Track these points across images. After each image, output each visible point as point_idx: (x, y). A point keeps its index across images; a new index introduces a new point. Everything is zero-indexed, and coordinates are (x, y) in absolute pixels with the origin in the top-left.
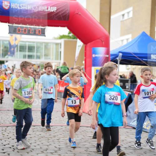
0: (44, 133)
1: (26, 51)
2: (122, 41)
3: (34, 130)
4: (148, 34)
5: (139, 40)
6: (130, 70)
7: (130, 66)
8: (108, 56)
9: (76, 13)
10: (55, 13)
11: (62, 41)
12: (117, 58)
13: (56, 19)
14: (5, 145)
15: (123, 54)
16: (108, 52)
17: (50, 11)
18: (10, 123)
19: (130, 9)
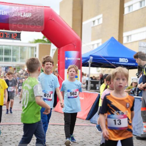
0: (19, 131)
1: (3, 54)
2: (93, 45)
3: (10, 129)
4: (117, 39)
5: (108, 44)
6: (100, 73)
7: (100, 69)
8: (79, 59)
9: (49, 19)
11: (37, 45)
12: (89, 61)
15: (94, 57)
16: (79, 55)
19: (100, 16)
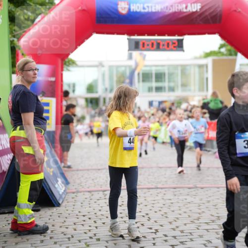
10: (199, 13)
13: (201, 22)
17: (191, 11)
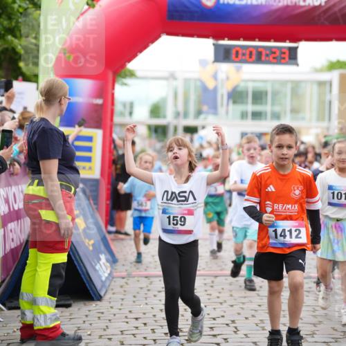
1: (247, 103)
10: (324, 8)
11: (334, 76)
13: (326, 23)
14: (214, 319)
17: (311, 4)
18: (219, 268)
